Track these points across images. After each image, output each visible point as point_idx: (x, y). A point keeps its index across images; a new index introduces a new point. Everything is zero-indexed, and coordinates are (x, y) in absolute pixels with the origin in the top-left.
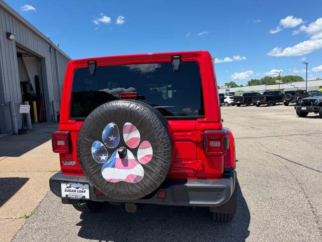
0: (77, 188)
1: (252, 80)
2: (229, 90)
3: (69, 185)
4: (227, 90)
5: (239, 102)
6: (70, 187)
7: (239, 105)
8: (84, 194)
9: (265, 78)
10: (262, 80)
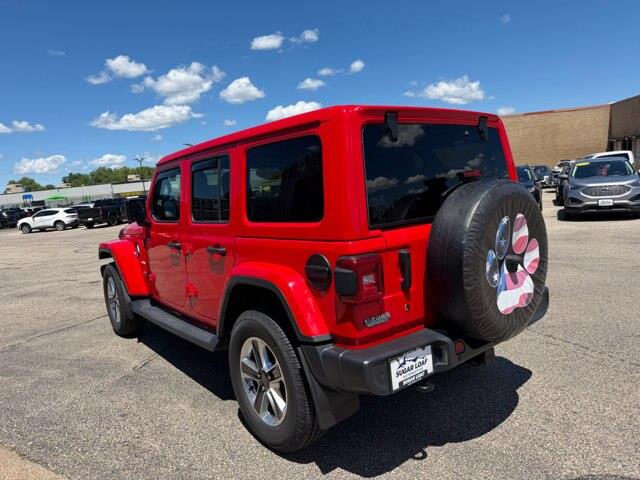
0: (414, 360)
1: (71, 174)
2: (30, 197)
3: (402, 361)
4: (25, 197)
5: (90, 219)
6: (404, 363)
7: (90, 226)
8: (424, 367)
9: (98, 170)
10: (92, 174)
